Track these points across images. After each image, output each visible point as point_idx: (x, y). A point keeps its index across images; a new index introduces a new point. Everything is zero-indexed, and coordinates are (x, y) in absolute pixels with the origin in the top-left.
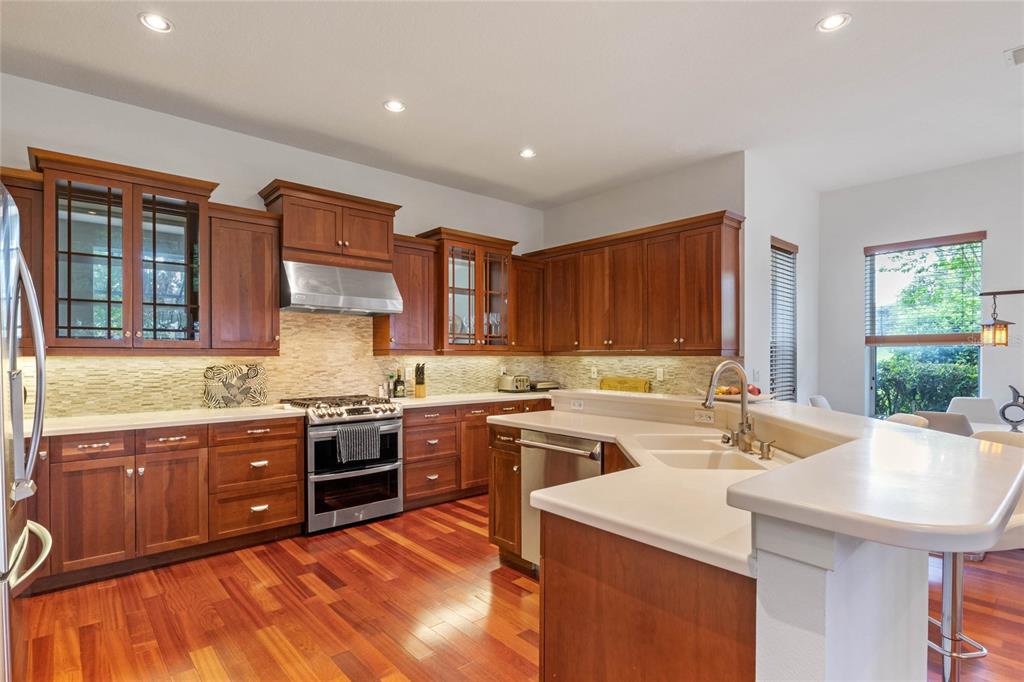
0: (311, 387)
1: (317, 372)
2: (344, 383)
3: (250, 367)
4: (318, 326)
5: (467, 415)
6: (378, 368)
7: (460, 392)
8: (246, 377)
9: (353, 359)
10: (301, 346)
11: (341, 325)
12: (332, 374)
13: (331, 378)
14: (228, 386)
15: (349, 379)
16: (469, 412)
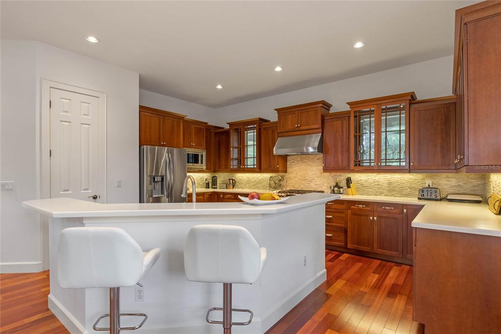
0: (302, 186)
1: (305, 180)
2: (316, 185)
3: (282, 177)
4: (305, 160)
5: (352, 207)
6: (332, 179)
7: (386, 195)
8: (280, 180)
9: (319, 174)
10: (299, 169)
11: (314, 159)
12: (310, 181)
13: (310, 183)
14: (275, 183)
15: (318, 183)
16: (355, 205)
